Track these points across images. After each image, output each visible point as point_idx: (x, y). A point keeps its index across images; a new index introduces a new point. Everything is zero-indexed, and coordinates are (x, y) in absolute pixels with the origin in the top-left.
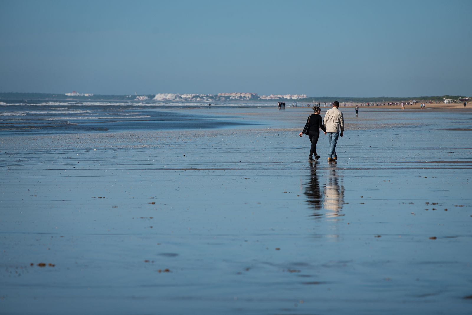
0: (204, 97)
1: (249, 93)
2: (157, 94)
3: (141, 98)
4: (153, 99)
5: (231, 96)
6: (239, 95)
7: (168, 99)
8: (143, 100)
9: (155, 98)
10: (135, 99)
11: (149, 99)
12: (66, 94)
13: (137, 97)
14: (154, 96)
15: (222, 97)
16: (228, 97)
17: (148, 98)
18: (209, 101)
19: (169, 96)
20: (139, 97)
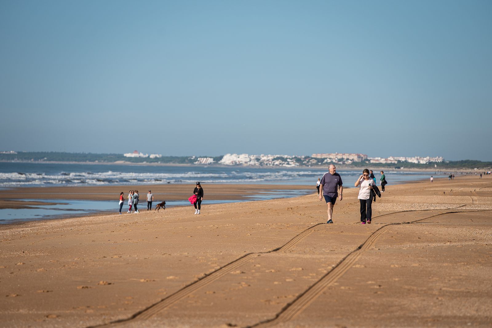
0: (288, 160)
1: (355, 155)
2: (226, 154)
3: (204, 161)
4: (219, 162)
5: (326, 158)
6: (339, 157)
7: (238, 163)
8: (205, 163)
9: (223, 161)
10: (196, 162)
11: (215, 162)
12: (125, 155)
13: (199, 159)
14: (221, 158)
15: (313, 160)
16: (322, 160)
17: (214, 160)
18: (291, 164)
19: (242, 157)
20: (201, 158)
